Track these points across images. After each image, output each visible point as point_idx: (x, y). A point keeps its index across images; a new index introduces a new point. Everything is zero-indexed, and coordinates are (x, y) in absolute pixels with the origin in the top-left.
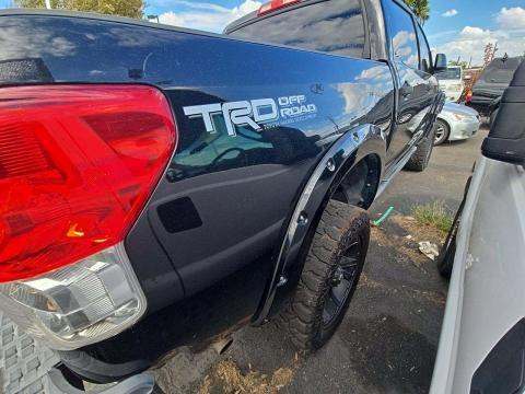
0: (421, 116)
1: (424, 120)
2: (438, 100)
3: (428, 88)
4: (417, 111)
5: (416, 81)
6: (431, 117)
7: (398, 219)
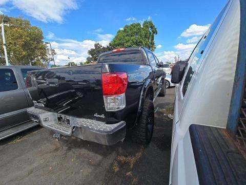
0: (160, 79)
1: (161, 80)
2: (164, 74)
3: (160, 71)
4: (159, 77)
5: (157, 69)
6: (163, 79)
7: (161, 110)
